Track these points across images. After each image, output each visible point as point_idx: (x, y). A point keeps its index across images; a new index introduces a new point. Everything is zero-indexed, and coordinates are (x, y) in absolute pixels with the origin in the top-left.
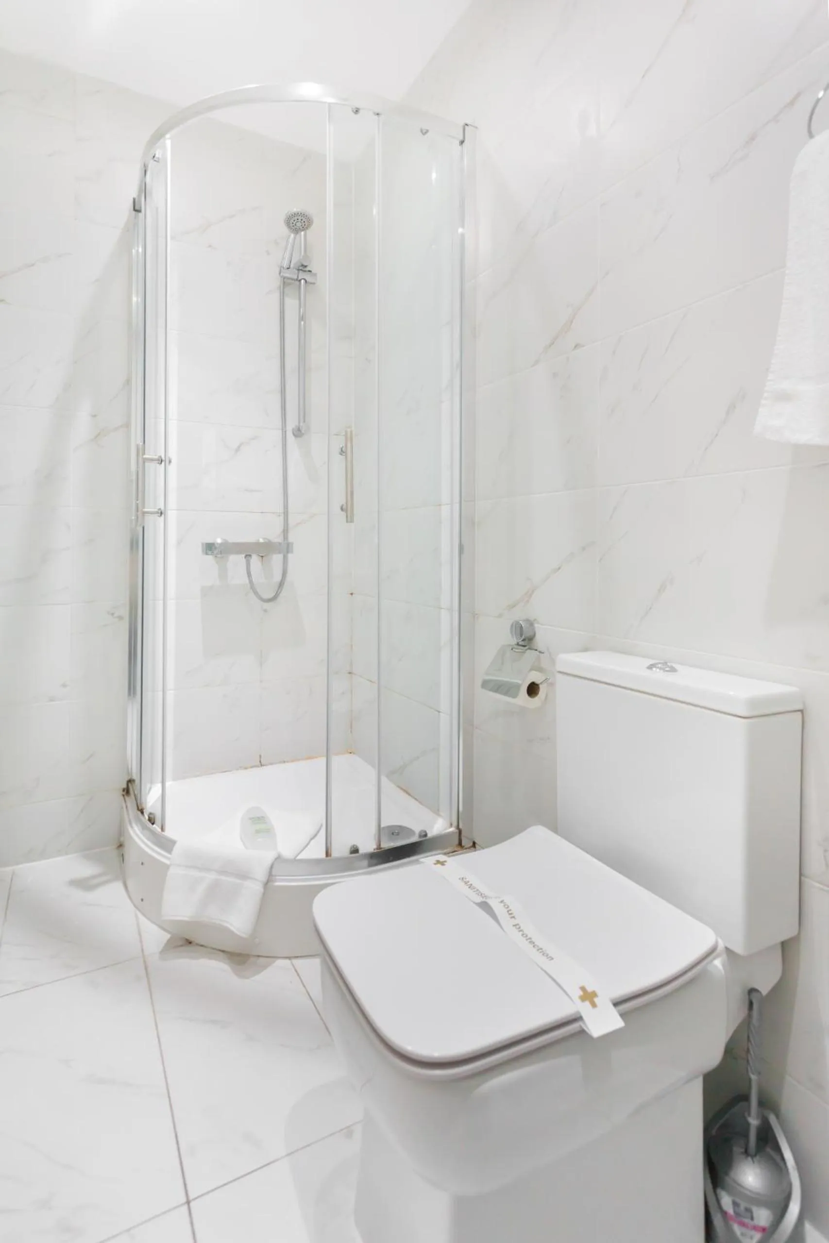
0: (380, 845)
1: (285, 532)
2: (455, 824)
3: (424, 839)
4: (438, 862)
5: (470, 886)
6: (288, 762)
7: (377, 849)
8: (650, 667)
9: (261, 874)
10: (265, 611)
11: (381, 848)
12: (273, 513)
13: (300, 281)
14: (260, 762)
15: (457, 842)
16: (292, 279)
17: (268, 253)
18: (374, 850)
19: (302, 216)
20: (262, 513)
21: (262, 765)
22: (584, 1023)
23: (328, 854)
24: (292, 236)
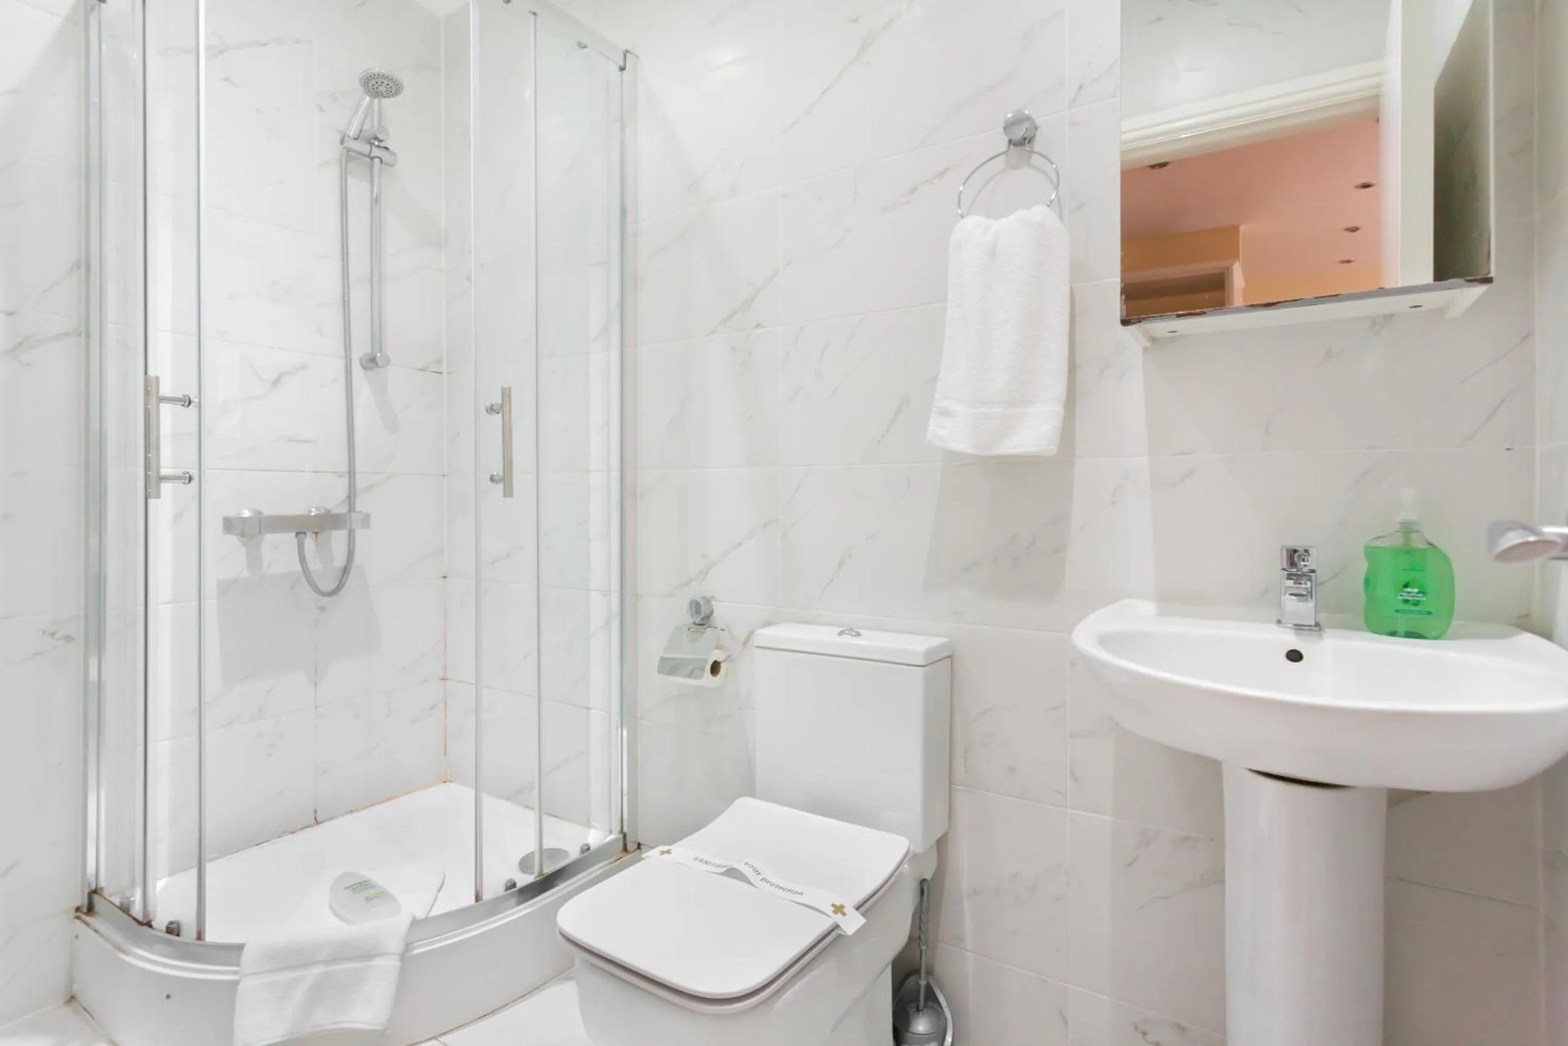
0: (542, 871)
1: (351, 498)
2: (616, 828)
3: (587, 853)
4: (663, 853)
5: (706, 863)
6: (357, 810)
7: (538, 876)
8: (841, 633)
9: (395, 945)
10: (322, 609)
11: (543, 875)
12: (333, 473)
13: (372, 158)
14: (315, 819)
15: (621, 846)
16: (362, 154)
17: (321, 109)
18: (535, 878)
19: (389, 80)
20: (316, 472)
21: (317, 823)
22: (842, 930)
23: (478, 898)
24: (368, 99)
